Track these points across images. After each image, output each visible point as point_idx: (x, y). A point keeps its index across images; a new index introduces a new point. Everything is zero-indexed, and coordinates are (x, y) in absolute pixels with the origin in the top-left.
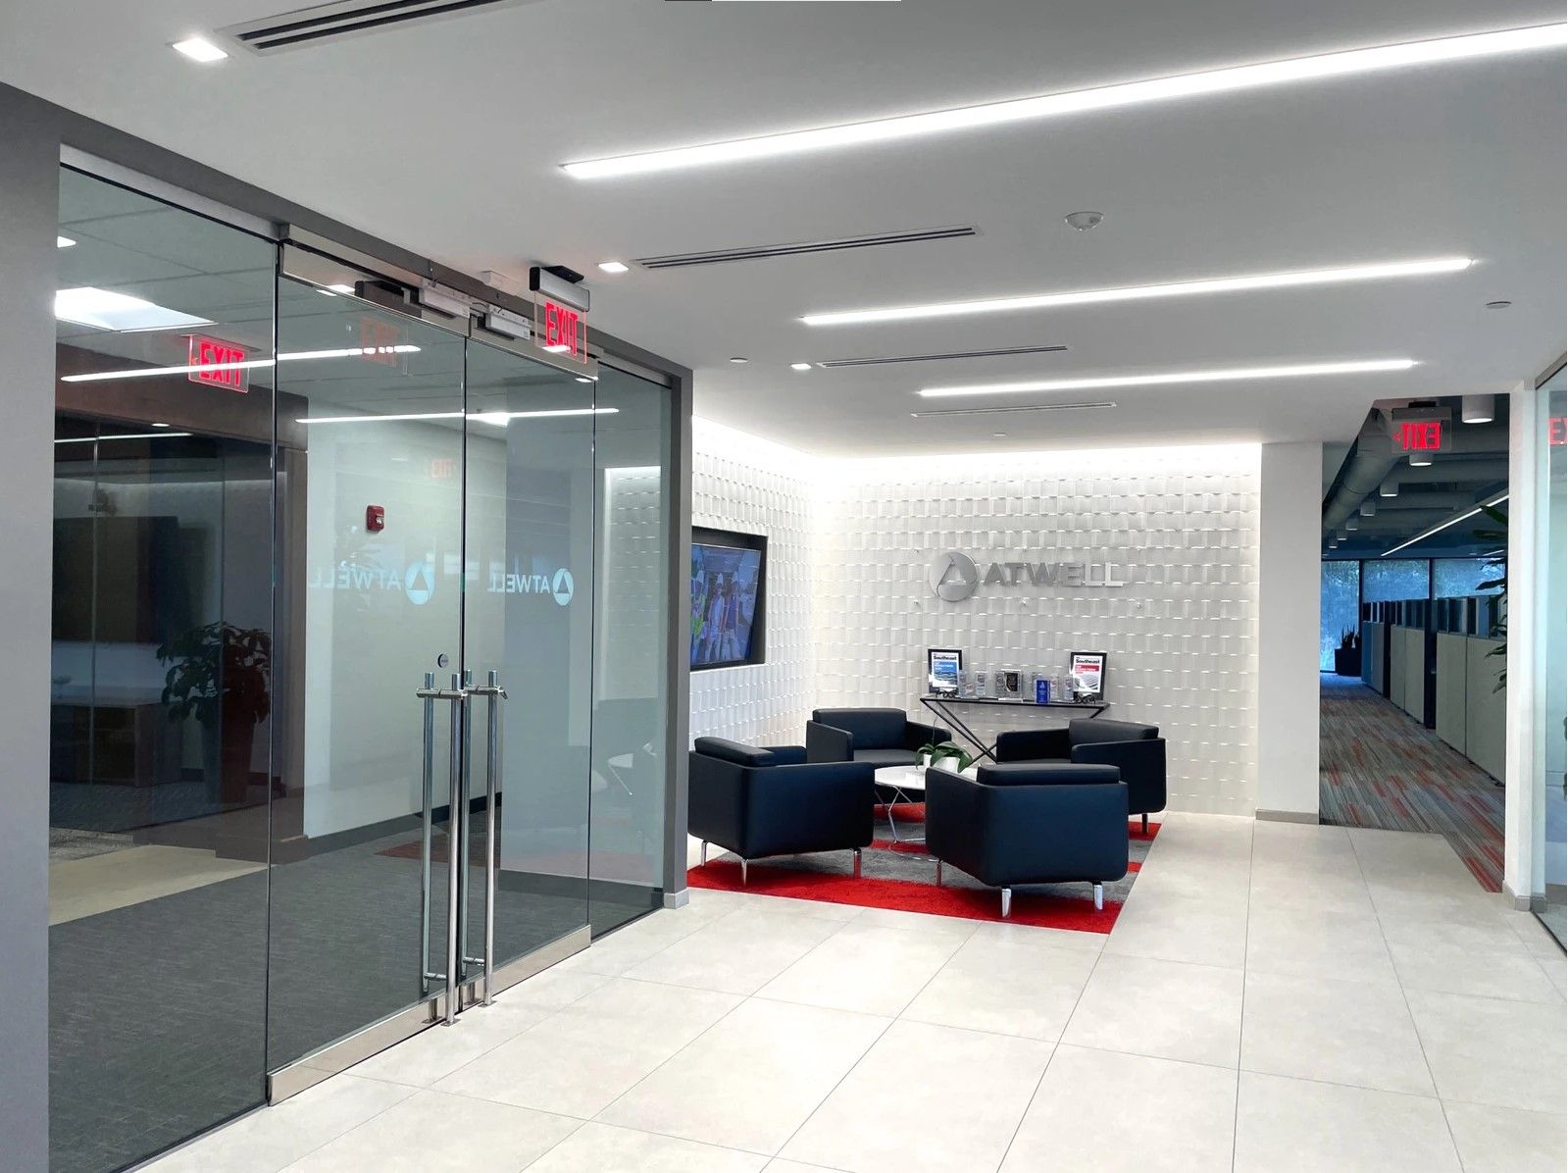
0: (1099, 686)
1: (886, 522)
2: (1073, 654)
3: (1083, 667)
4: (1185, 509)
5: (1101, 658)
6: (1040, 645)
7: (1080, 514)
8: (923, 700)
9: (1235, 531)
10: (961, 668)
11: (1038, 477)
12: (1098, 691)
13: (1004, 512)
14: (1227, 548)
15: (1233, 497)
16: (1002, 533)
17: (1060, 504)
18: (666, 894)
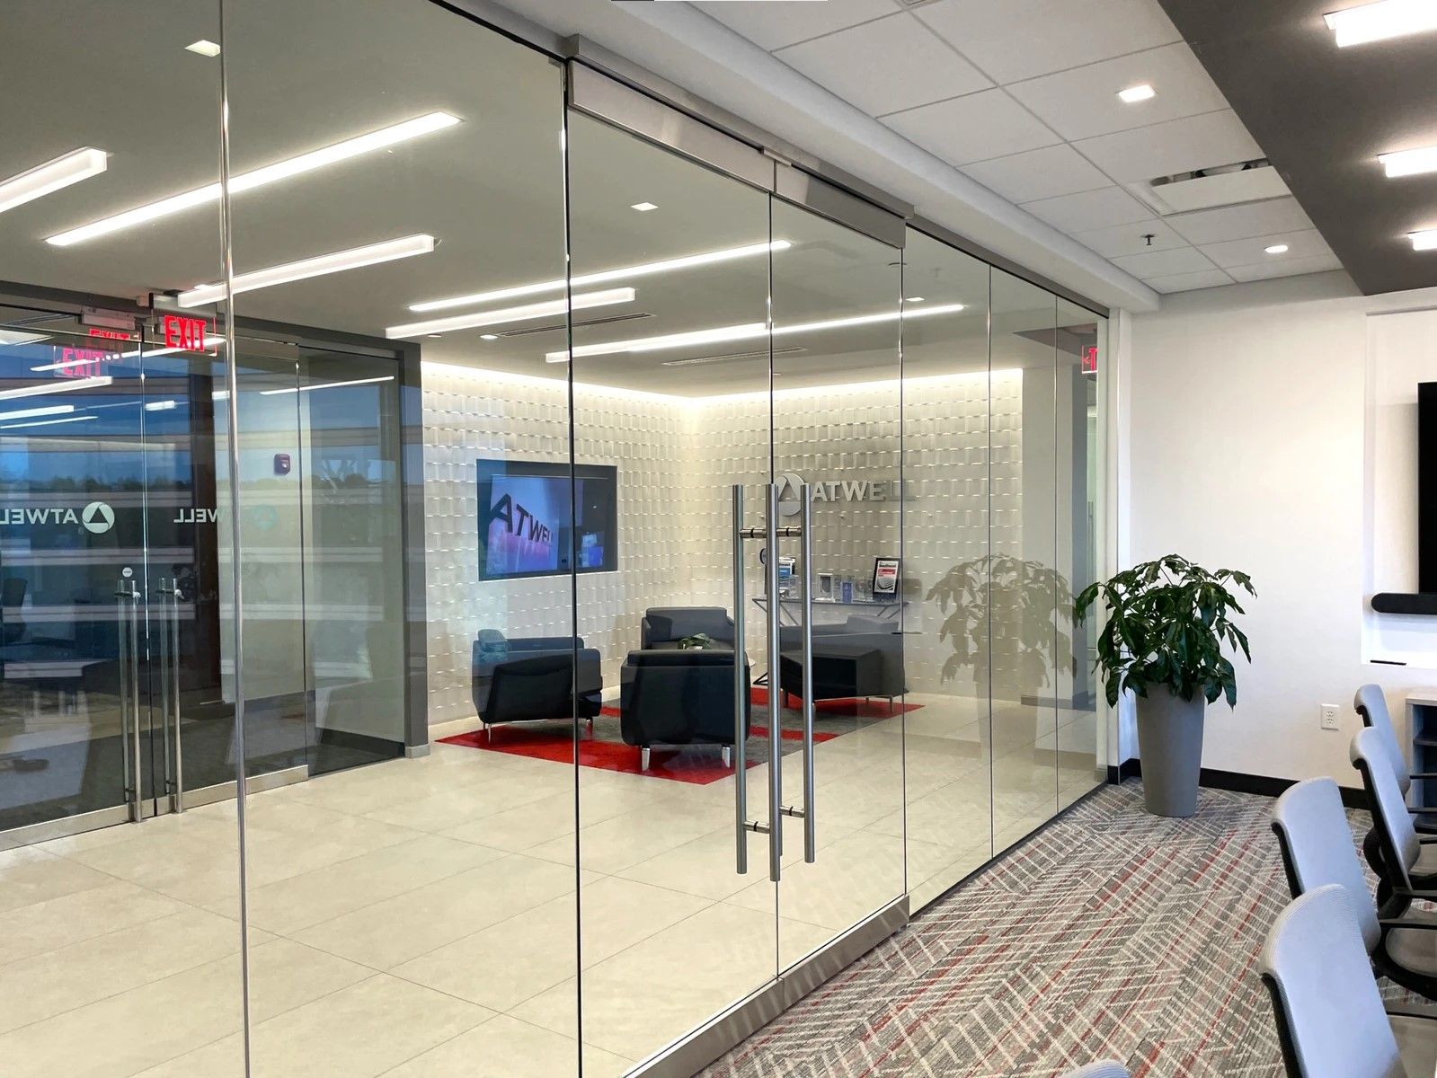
0: (894, 587)
1: (739, 448)
2: (878, 559)
3: (884, 570)
4: (967, 430)
5: (896, 563)
6: (855, 552)
7: (884, 437)
8: (755, 600)
9: (1006, 448)
10: (793, 573)
11: (851, 407)
12: (893, 591)
13: (827, 438)
14: (1000, 464)
15: (1004, 417)
16: (825, 455)
17: (868, 429)
18: (406, 748)
